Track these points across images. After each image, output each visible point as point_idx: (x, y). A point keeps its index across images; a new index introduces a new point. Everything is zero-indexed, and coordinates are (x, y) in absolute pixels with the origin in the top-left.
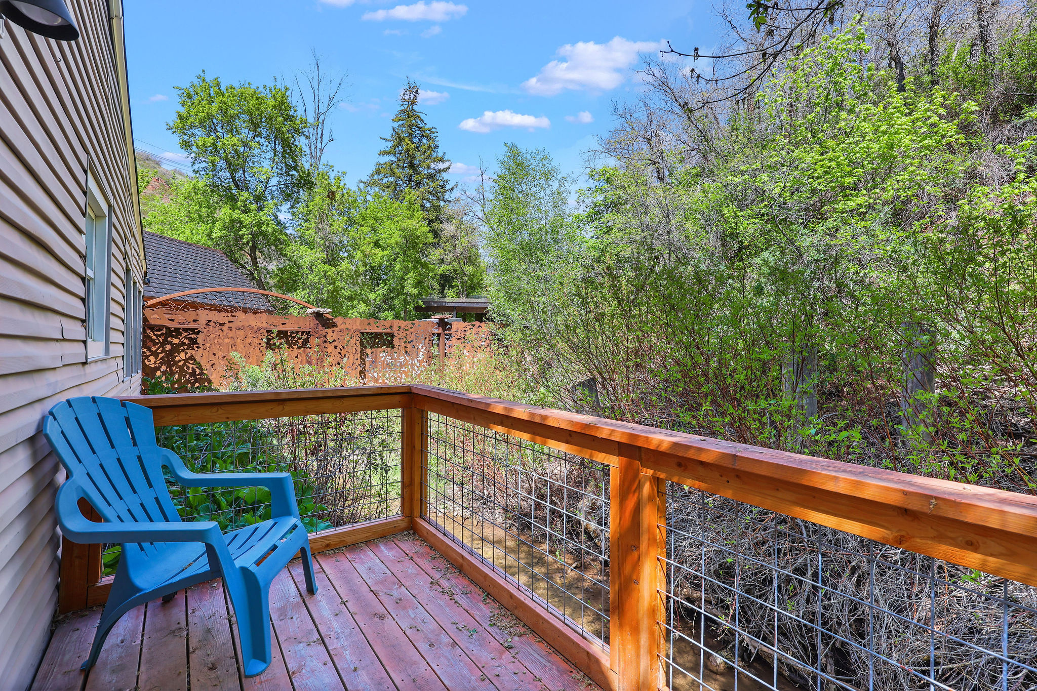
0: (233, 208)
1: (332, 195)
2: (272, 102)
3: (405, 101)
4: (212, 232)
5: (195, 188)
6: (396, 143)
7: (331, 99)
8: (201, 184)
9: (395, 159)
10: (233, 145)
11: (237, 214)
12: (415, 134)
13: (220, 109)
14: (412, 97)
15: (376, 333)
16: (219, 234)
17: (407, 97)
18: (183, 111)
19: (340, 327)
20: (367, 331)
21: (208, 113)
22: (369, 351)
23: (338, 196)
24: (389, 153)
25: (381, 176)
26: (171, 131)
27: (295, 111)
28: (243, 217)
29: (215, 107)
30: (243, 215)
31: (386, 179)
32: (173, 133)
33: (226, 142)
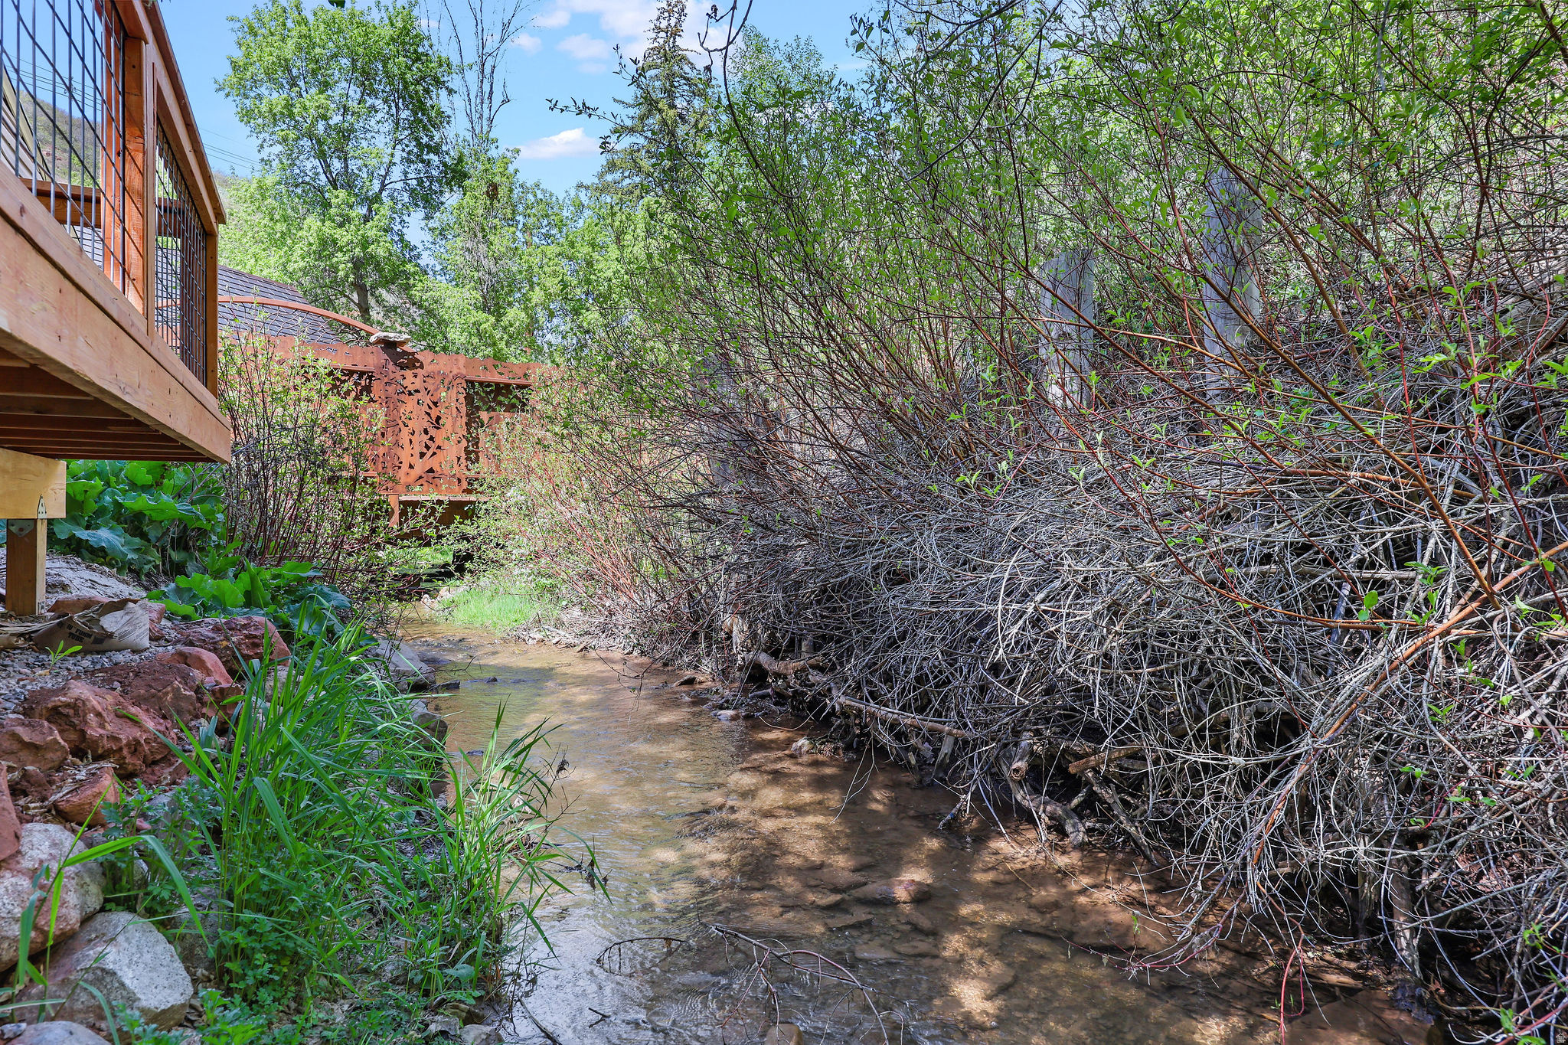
0: (324, 217)
1: (493, 192)
2: (387, 32)
3: (660, 30)
4: (289, 261)
5: (260, 187)
6: (644, 109)
7: (506, 26)
8: (270, 180)
9: (641, 141)
10: (318, 107)
11: (328, 229)
12: (678, 92)
13: (299, 48)
14: (673, 21)
15: (497, 384)
16: (302, 264)
17: (664, 24)
18: (238, 55)
19: (428, 368)
20: (482, 378)
21: (278, 57)
22: (484, 416)
23: (502, 191)
24: (632, 130)
25: (617, 175)
26: (222, 94)
27: (431, 46)
28: (338, 233)
29: (291, 44)
30: (339, 231)
31: (627, 181)
32: (227, 95)
33: (307, 103)
